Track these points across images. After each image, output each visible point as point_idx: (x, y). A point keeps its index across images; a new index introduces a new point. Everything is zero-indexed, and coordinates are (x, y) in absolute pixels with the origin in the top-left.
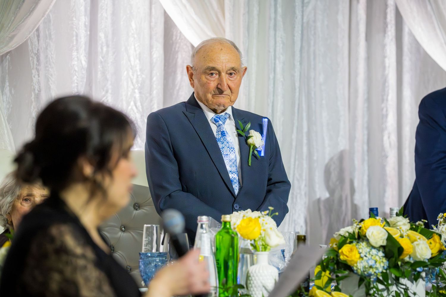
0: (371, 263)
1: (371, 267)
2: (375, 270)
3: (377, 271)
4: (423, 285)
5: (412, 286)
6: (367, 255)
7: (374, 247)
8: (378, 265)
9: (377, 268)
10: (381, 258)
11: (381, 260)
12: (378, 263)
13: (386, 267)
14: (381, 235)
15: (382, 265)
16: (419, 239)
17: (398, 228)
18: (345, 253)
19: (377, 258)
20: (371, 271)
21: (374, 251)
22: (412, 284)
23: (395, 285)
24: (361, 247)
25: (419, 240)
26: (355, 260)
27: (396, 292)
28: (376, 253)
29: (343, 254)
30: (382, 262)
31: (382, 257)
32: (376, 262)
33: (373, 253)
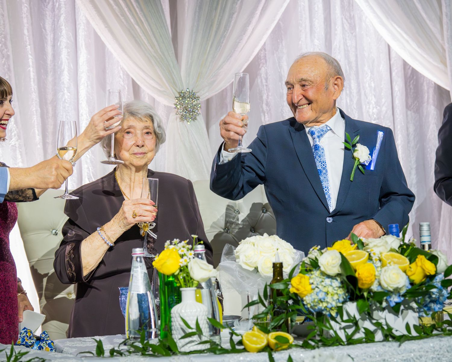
0: (321, 296)
1: (321, 301)
2: (325, 304)
3: (330, 306)
4: (414, 317)
5: (395, 320)
6: (320, 287)
7: (329, 276)
8: (329, 298)
9: (327, 302)
10: (336, 289)
11: (335, 292)
12: (329, 296)
13: (341, 299)
14: (334, 262)
15: (336, 297)
16: (389, 263)
17: (369, 250)
18: (294, 284)
19: (330, 289)
20: (322, 306)
21: (328, 281)
22: (396, 317)
23: (368, 320)
24: (313, 276)
25: (388, 265)
26: (305, 293)
27: (365, 329)
28: (329, 283)
29: (293, 287)
30: (337, 294)
31: (337, 287)
32: (327, 293)
33: (325, 284)
